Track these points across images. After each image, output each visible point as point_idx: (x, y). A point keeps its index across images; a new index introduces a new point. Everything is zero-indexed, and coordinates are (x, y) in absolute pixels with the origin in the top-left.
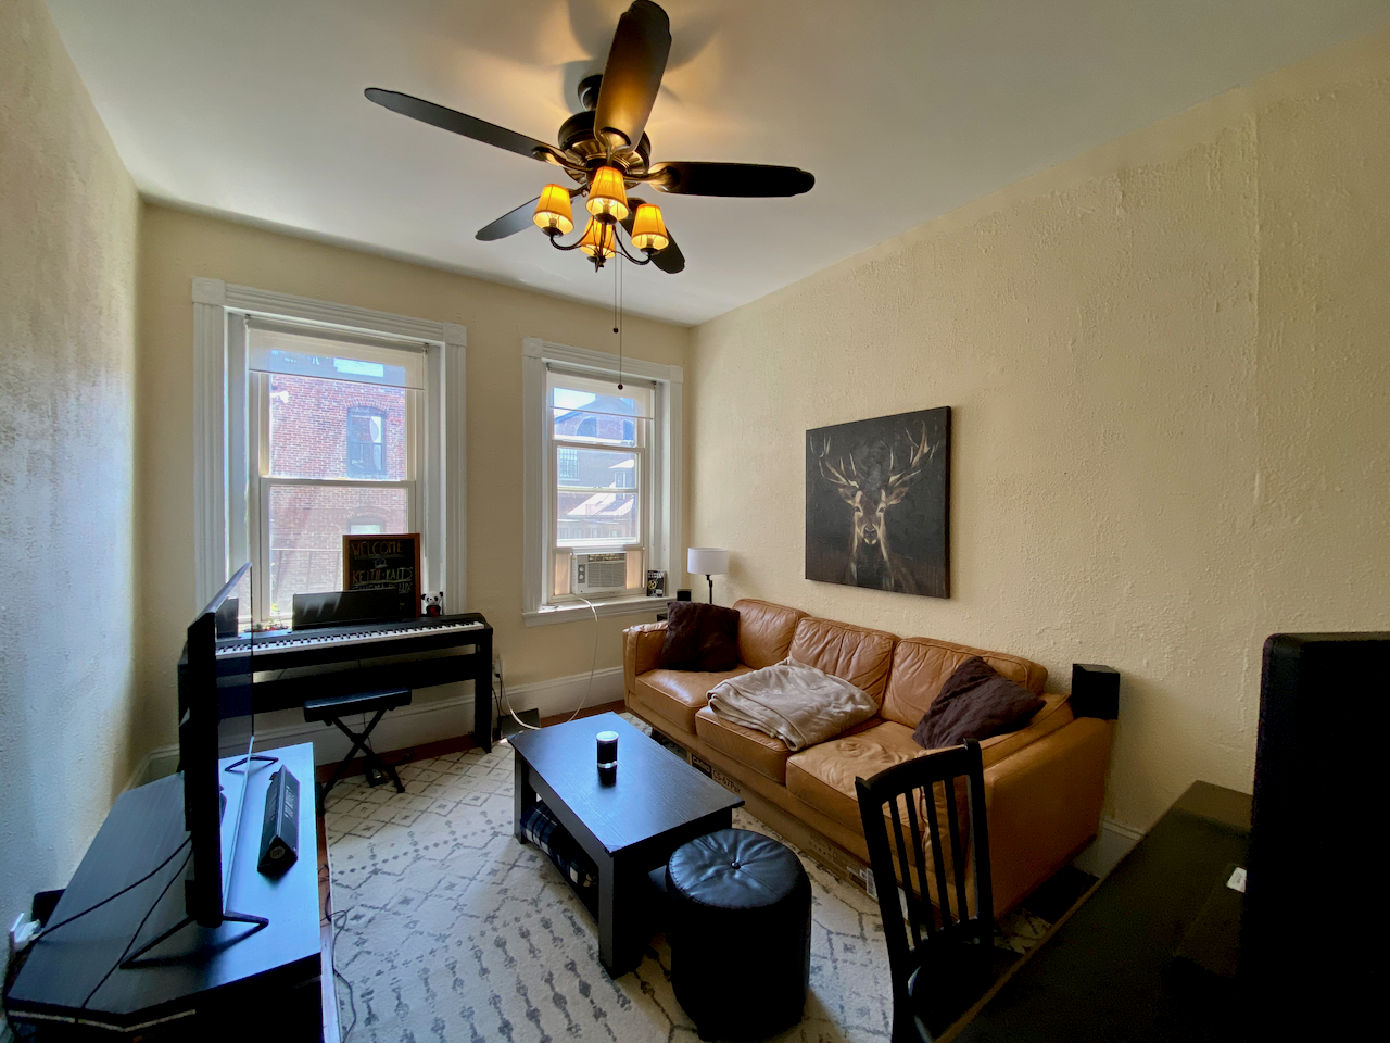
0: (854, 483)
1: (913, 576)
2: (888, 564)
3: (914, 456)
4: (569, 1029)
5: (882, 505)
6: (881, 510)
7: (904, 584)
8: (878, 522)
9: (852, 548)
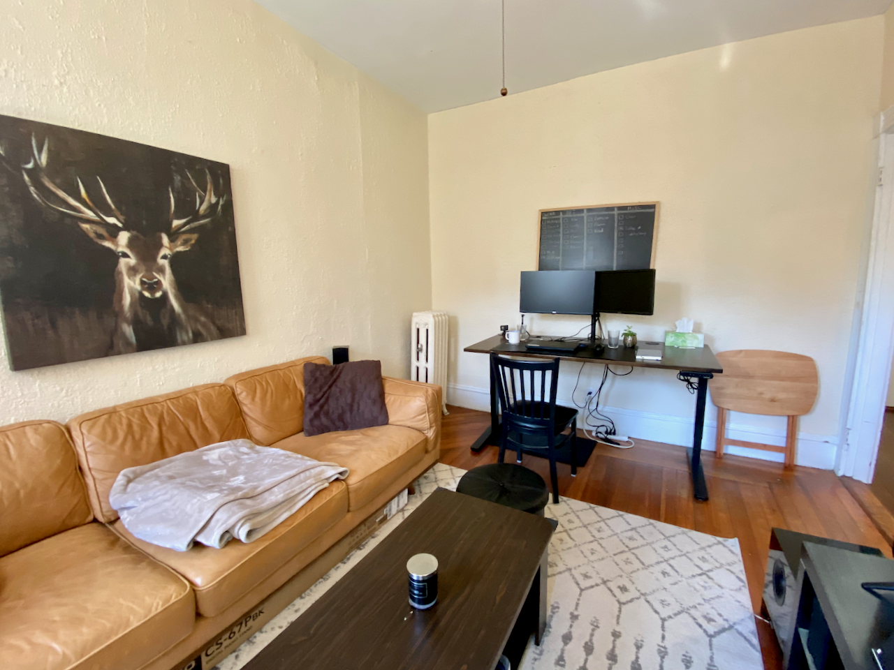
0: (112, 220)
1: (214, 323)
2: (183, 316)
3: (201, 204)
5: (165, 251)
6: (165, 257)
7: (204, 332)
8: (161, 270)
9: (122, 307)
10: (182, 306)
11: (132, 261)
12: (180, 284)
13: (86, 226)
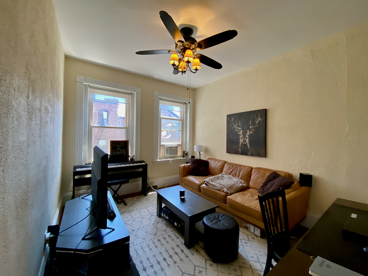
1: (256, 152)
3: (257, 121)
4: (180, 260)
5: (248, 134)
6: (248, 135)
7: (254, 154)
8: (247, 138)
9: (240, 145)
10: (249, 146)
11: (242, 136)
12: (250, 142)
13: (236, 130)
